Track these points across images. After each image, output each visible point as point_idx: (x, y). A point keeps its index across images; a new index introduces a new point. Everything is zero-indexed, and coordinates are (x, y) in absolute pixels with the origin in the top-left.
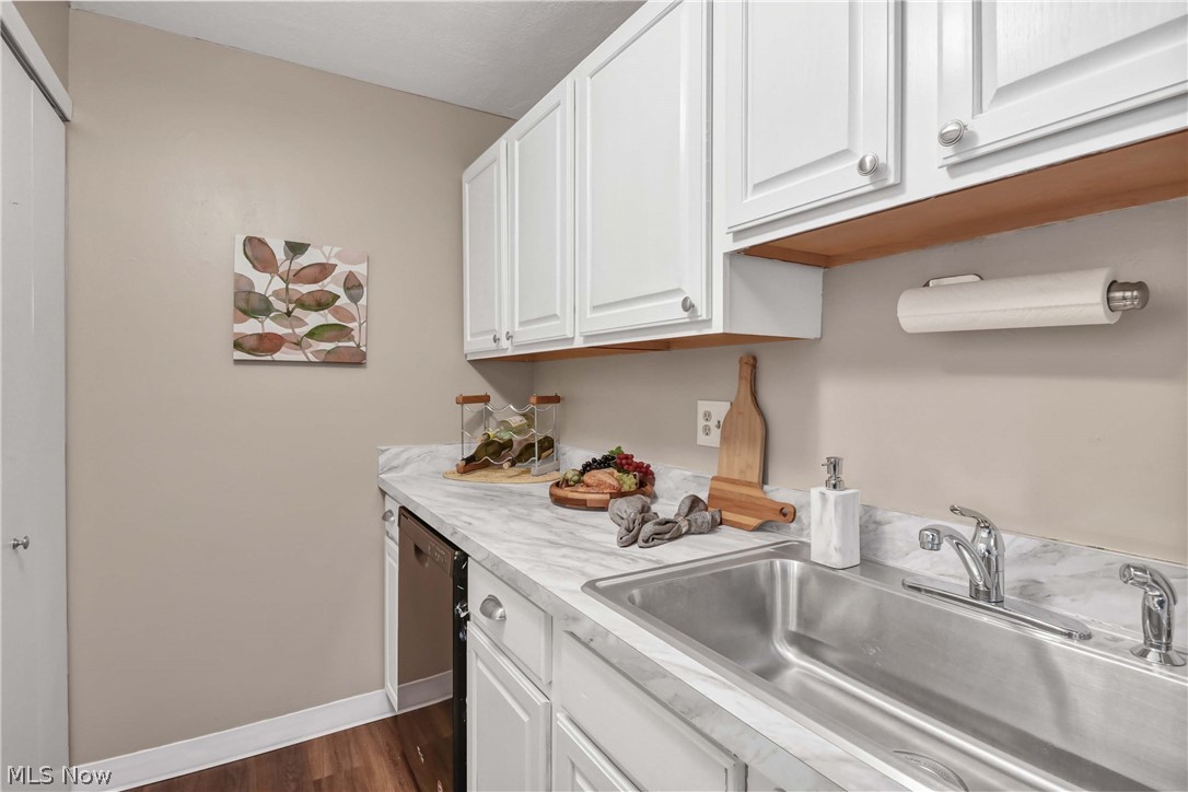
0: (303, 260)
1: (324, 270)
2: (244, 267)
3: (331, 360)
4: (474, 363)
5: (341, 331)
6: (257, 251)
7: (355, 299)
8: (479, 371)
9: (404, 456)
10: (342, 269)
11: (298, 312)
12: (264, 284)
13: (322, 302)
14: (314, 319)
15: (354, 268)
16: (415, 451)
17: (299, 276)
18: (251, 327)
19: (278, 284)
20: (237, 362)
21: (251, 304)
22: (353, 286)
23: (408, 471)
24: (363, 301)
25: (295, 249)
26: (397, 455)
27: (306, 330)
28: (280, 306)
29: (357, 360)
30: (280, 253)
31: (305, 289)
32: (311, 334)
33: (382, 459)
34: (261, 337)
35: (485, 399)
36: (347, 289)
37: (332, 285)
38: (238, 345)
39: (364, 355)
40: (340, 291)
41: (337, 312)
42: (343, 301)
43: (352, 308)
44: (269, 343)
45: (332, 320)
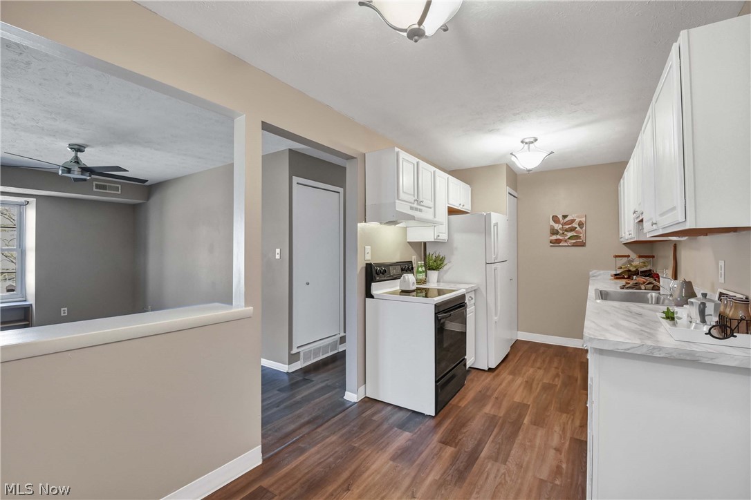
0: (567, 219)
1: (573, 221)
2: (552, 223)
3: (574, 245)
4: (624, 244)
5: (577, 237)
6: (555, 219)
7: (581, 228)
8: (627, 247)
9: (598, 273)
10: (578, 220)
11: (566, 233)
12: (557, 227)
13: (573, 229)
14: (570, 234)
15: (581, 219)
16: (602, 272)
17: (566, 224)
18: (554, 237)
19: (561, 226)
20: (551, 246)
21: (554, 232)
22: (581, 224)
23: (599, 278)
24: (584, 228)
25: (565, 217)
26: (595, 273)
27: (567, 237)
28: (561, 232)
29: (583, 245)
30: (561, 219)
31: (567, 227)
32: (569, 238)
33: (591, 273)
34: (556, 240)
35: (628, 256)
36: (579, 225)
37: (574, 225)
38: (551, 242)
39: (585, 243)
40: (577, 226)
41: (577, 232)
42: (578, 229)
43: (581, 230)
44: (558, 241)
45: (575, 234)
